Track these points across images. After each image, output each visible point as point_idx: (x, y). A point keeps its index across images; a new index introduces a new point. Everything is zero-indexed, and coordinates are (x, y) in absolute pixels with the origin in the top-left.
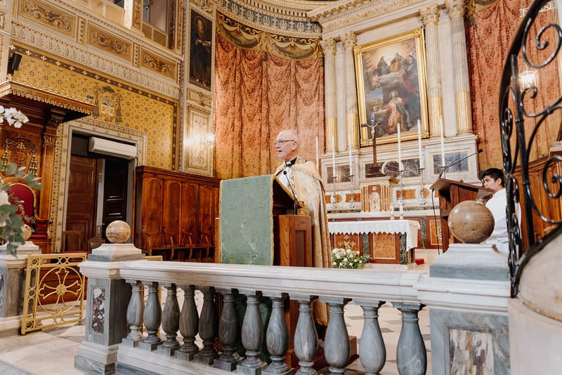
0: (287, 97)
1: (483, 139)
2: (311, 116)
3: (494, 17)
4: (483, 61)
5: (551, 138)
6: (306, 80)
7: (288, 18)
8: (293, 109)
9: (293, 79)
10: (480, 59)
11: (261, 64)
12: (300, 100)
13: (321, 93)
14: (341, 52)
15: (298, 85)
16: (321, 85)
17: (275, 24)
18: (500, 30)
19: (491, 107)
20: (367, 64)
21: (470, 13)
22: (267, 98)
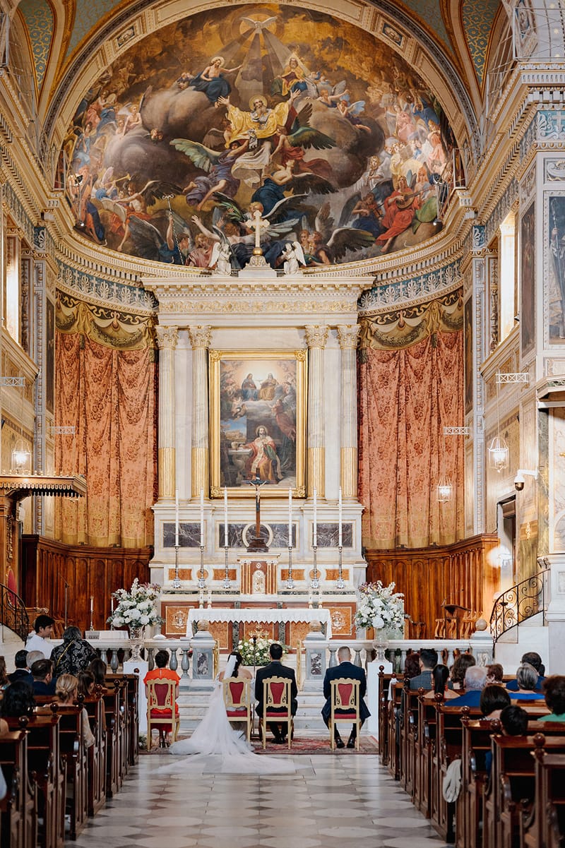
0: (106, 410)
1: (368, 508)
2: (137, 441)
3: (392, 365)
4: (375, 415)
5: (444, 528)
6: (131, 383)
7: (111, 280)
8: (114, 428)
9: (115, 380)
10: (372, 409)
11: (78, 356)
12: (124, 415)
13: (152, 405)
14: (183, 347)
15: (120, 391)
16: (151, 394)
17: (94, 288)
18: (399, 386)
19: (380, 473)
20: (227, 378)
21: (364, 345)
22: (85, 410)
